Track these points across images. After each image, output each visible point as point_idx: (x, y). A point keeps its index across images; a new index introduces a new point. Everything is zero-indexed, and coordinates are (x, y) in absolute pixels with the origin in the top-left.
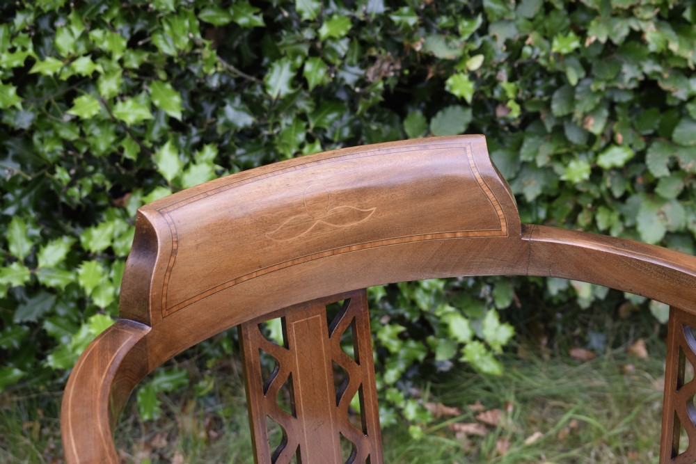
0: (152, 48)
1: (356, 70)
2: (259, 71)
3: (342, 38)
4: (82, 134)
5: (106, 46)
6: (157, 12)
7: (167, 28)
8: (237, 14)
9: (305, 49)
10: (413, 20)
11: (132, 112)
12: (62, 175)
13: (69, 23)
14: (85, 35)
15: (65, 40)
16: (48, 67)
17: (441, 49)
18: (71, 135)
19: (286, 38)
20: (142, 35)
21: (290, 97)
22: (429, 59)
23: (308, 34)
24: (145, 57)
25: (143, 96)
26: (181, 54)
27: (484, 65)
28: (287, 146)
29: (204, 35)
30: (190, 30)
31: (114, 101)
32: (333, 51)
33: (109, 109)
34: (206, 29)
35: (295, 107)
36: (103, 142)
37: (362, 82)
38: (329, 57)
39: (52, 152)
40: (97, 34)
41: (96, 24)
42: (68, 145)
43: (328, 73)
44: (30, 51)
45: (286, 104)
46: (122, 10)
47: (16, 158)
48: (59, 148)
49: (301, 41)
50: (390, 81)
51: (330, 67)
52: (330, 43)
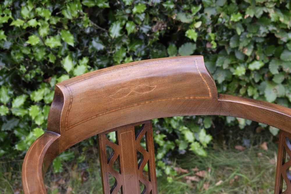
0: (62, 16)
1: (148, 27)
2: (107, 26)
3: (142, 13)
4: (32, 52)
5: (42, 14)
6: (64, 1)
7: (68, 7)
8: (98, 2)
9: (126, 17)
10: (172, 6)
11: (53, 43)
12: (23, 69)
13: (27, 4)
14: (34, 10)
15: (25, 12)
16: (18, 23)
17: (184, 19)
18: (27, 52)
19: (119, 13)
20: (58, 10)
21: (120, 38)
22: (179, 23)
23: (128, 11)
24: (59, 19)
25: (57, 36)
26: (74, 19)
27: (202, 26)
28: (118, 58)
29: (84, 11)
30: (78, 9)
31: (46, 38)
32: (138, 19)
33: (43, 42)
34: (85, 8)
35: (122, 42)
36: (40, 55)
37: (150, 32)
38: (137, 21)
39: (19, 59)
40: (39, 9)
41: (38, 5)
42: (25, 56)
43: (136, 28)
44: (10, 16)
45: (118, 40)
47: (4, 61)
48: (22, 57)
49: (125, 14)
50: (162, 32)
51: (137, 25)
52: (137, 15)
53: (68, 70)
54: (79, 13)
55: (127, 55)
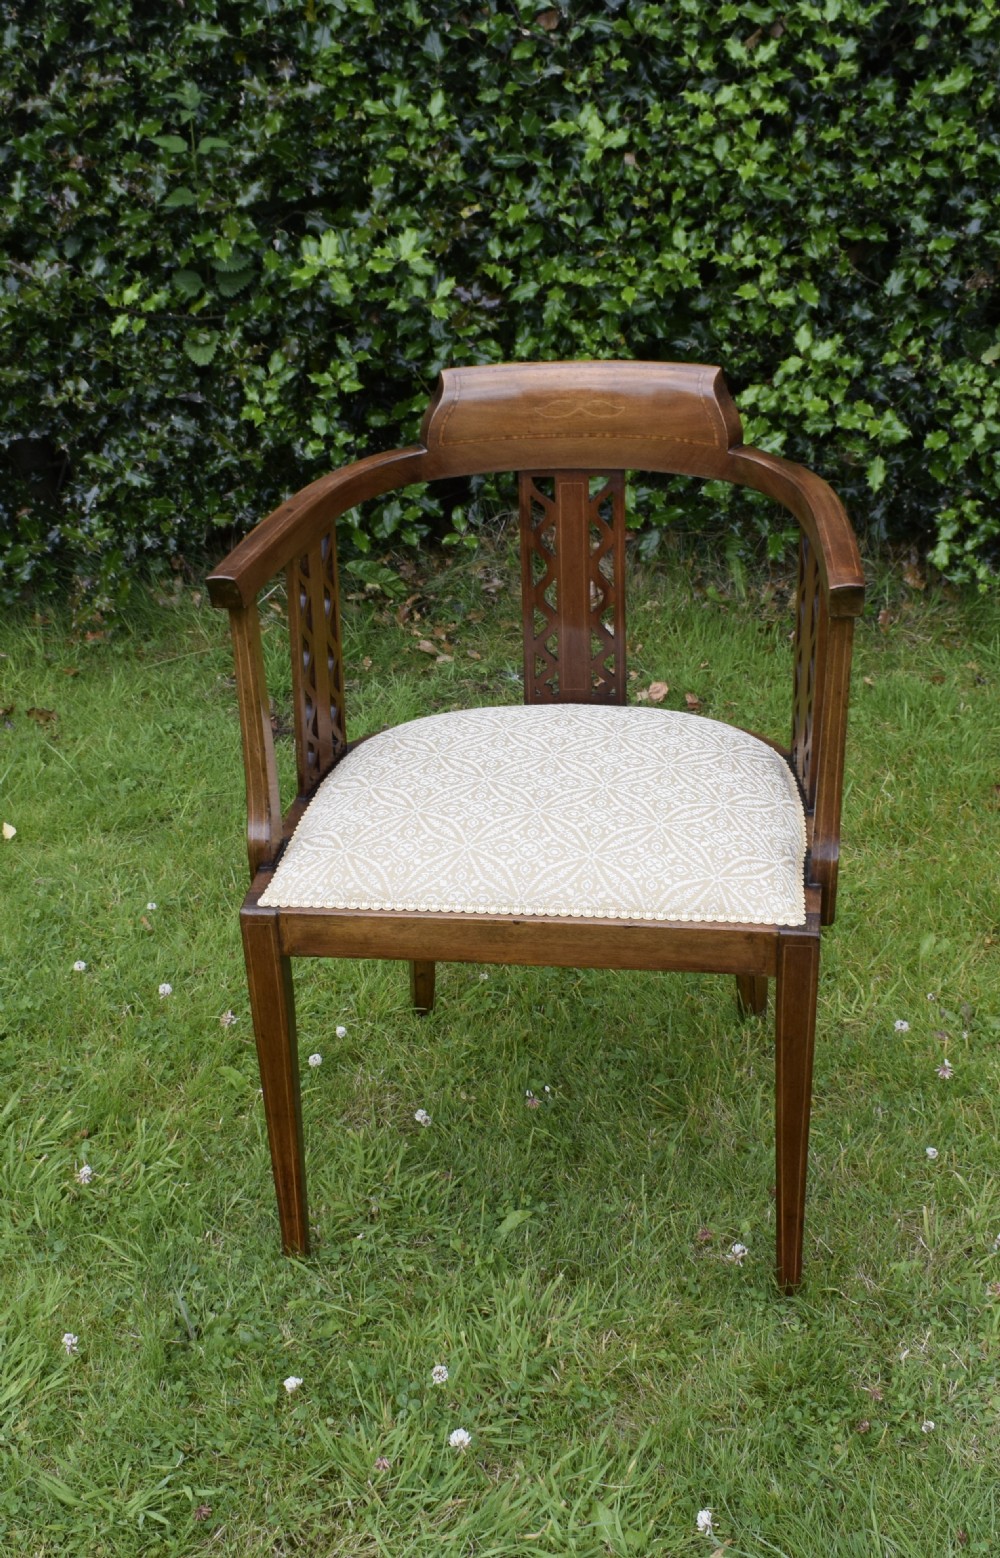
0: (800, 252)
1: (957, 281)
2: (881, 276)
3: (946, 253)
4: (745, 318)
5: (766, 247)
6: (805, 225)
7: (813, 238)
8: (870, 233)
9: (917, 261)
11: (782, 299)
12: (727, 348)
13: (742, 229)
14: (752, 240)
15: (738, 242)
16: (724, 259)
18: (736, 316)
19: (903, 251)
20: (796, 243)
21: (902, 297)
23: (919, 248)
24: (796, 259)
25: (791, 291)
26: (822, 257)
28: (896, 337)
29: (841, 247)
30: (831, 240)
31: (770, 290)
32: (937, 263)
33: (765, 297)
34: (844, 242)
35: (906, 307)
36: (758, 322)
37: (959, 290)
38: (936, 269)
39: (721, 330)
40: (762, 238)
41: (763, 231)
42: (733, 324)
43: (933, 280)
44: (713, 248)
45: (897, 303)
46: (783, 223)
47: (697, 337)
48: (727, 328)
49: (914, 254)
50: (983, 293)
51: (935, 276)
52: (936, 257)
53: (802, 350)
54: (831, 249)
55: (916, 335)
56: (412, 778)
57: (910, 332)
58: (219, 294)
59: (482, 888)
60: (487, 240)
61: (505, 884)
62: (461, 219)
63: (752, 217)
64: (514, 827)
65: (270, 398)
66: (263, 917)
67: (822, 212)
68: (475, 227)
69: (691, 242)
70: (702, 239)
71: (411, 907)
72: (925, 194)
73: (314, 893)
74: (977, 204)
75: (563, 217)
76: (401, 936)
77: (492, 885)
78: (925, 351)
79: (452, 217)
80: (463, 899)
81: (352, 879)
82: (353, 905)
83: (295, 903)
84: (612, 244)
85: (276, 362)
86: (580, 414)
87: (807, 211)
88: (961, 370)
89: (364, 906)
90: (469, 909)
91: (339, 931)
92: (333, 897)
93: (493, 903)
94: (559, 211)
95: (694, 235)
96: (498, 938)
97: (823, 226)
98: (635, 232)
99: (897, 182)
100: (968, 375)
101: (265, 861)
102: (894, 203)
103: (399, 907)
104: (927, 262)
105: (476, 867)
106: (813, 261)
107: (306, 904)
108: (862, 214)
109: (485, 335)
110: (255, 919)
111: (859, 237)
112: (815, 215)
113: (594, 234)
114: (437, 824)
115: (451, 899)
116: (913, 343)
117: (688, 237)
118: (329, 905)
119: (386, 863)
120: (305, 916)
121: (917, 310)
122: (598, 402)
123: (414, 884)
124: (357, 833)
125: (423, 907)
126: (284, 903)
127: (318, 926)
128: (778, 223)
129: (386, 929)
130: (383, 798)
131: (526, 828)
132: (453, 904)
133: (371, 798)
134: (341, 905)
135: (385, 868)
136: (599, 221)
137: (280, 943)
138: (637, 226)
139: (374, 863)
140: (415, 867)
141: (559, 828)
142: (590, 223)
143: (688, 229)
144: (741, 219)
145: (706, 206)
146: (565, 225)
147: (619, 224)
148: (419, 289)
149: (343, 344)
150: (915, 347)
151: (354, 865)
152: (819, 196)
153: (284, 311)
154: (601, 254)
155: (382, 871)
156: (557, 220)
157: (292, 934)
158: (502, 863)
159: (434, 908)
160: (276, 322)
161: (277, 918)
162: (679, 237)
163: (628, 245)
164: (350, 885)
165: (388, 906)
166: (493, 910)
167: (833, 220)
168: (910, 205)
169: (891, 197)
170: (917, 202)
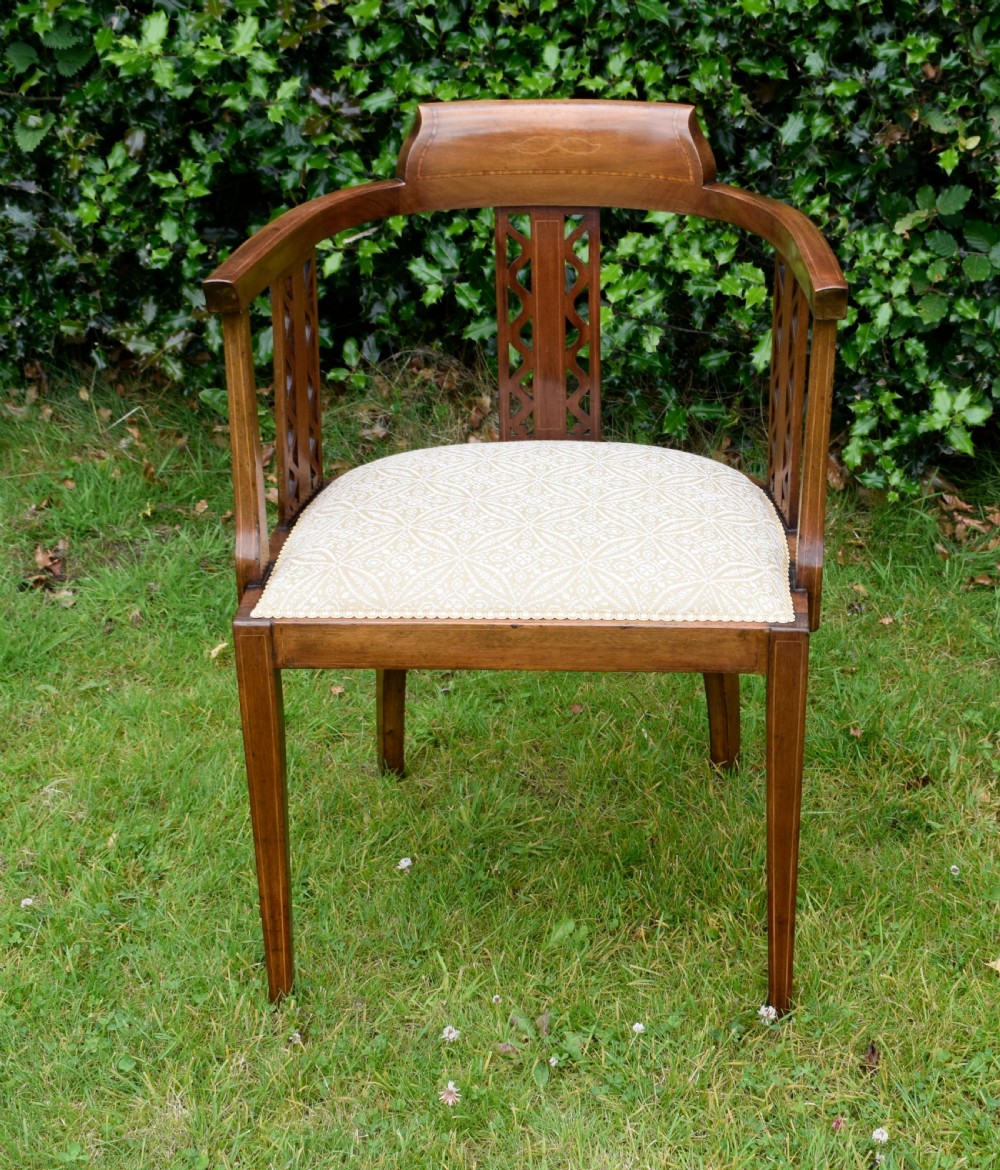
0: (687, 84)
1: (864, 133)
3: (848, 99)
5: (645, 73)
6: (693, 51)
7: (700, 66)
9: (818, 105)
10: (908, 91)
13: (620, 50)
14: (630, 63)
15: (614, 65)
17: (940, 124)
19: (804, 93)
20: (685, 72)
22: (930, 133)
23: (818, 91)
24: (683, 91)
26: (712, 92)
27: (981, 144)
28: (796, 192)
29: (733, 81)
30: (722, 73)
32: (840, 110)
35: (807, 158)
37: (865, 144)
40: (643, 63)
41: (644, 55)
43: (834, 129)
44: (586, 70)
45: (795, 153)
46: (668, 47)
49: (814, 98)
50: (898, 150)
51: (837, 124)
52: (837, 102)
54: (721, 82)
55: (818, 191)
56: (399, 500)
57: (809, 188)
58: (57, 72)
59: (478, 595)
60: (345, 38)
61: (501, 590)
62: (314, 11)
63: (632, 38)
64: (506, 539)
65: (109, 196)
66: (257, 628)
67: (712, 39)
68: (330, 22)
69: (564, 62)
70: (577, 56)
71: (408, 615)
72: (828, 28)
73: (308, 603)
74: (885, 45)
75: (422, 20)
76: (399, 643)
77: (488, 591)
78: (830, 210)
79: (307, 8)
80: (459, 606)
81: (347, 590)
82: (349, 614)
83: (289, 614)
84: (476, 55)
85: (117, 157)
86: (556, 151)
87: (695, 35)
88: (871, 239)
89: (360, 615)
90: (467, 615)
91: (335, 640)
92: (328, 607)
93: (490, 609)
94: (416, 12)
95: (570, 51)
96: (496, 643)
97: (713, 55)
98: (505, 44)
99: (791, 10)
100: (879, 245)
101: (254, 580)
102: (791, 35)
103: (396, 615)
104: (830, 108)
105: (471, 576)
106: (700, 95)
107: (301, 615)
108: (757, 45)
109: (347, 146)
110: (248, 630)
111: (757, 70)
112: (704, 41)
113: (458, 43)
114: (429, 538)
115: (448, 606)
116: (814, 202)
117: (562, 55)
118: (325, 615)
119: (381, 574)
120: (300, 626)
121: (821, 163)
122: (574, 139)
123: (410, 593)
124: (348, 548)
125: (420, 614)
126: (277, 615)
127: (313, 636)
128: (664, 48)
129: (383, 637)
130: (371, 517)
131: (518, 540)
132: (450, 611)
133: (359, 518)
134: (337, 615)
135: (380, 578)
136: (464, 28)
137: (274, 655)
138: (505, 36)
139: (368, 574)
140: (411, 577)
141: (551, 539)
142: (455, 29)
143: (563, 46)
144: (619, 39)
145: (580, 20)
146: (422, 29)
147: (483, 33)
148: (258, 88)
149: (198, 142)
150: (817, 207)
151: (348, 576)
152: (708, 19)
153: (126, 98)
154: (465, 65)
155: (377, 582)
156: (415, 21)
157: (286, 645)
158: (497, 571)
159: (431, 615)
160: (119, 112)
161: (272, 628)
162: (550, 55)
163: (496, 57)
164: (345, 595)
165: (384, 614)
166: (490, 615)
167: (725, 50)
168: (811, 38)
169: (787, 27)
170: (820, 36)
